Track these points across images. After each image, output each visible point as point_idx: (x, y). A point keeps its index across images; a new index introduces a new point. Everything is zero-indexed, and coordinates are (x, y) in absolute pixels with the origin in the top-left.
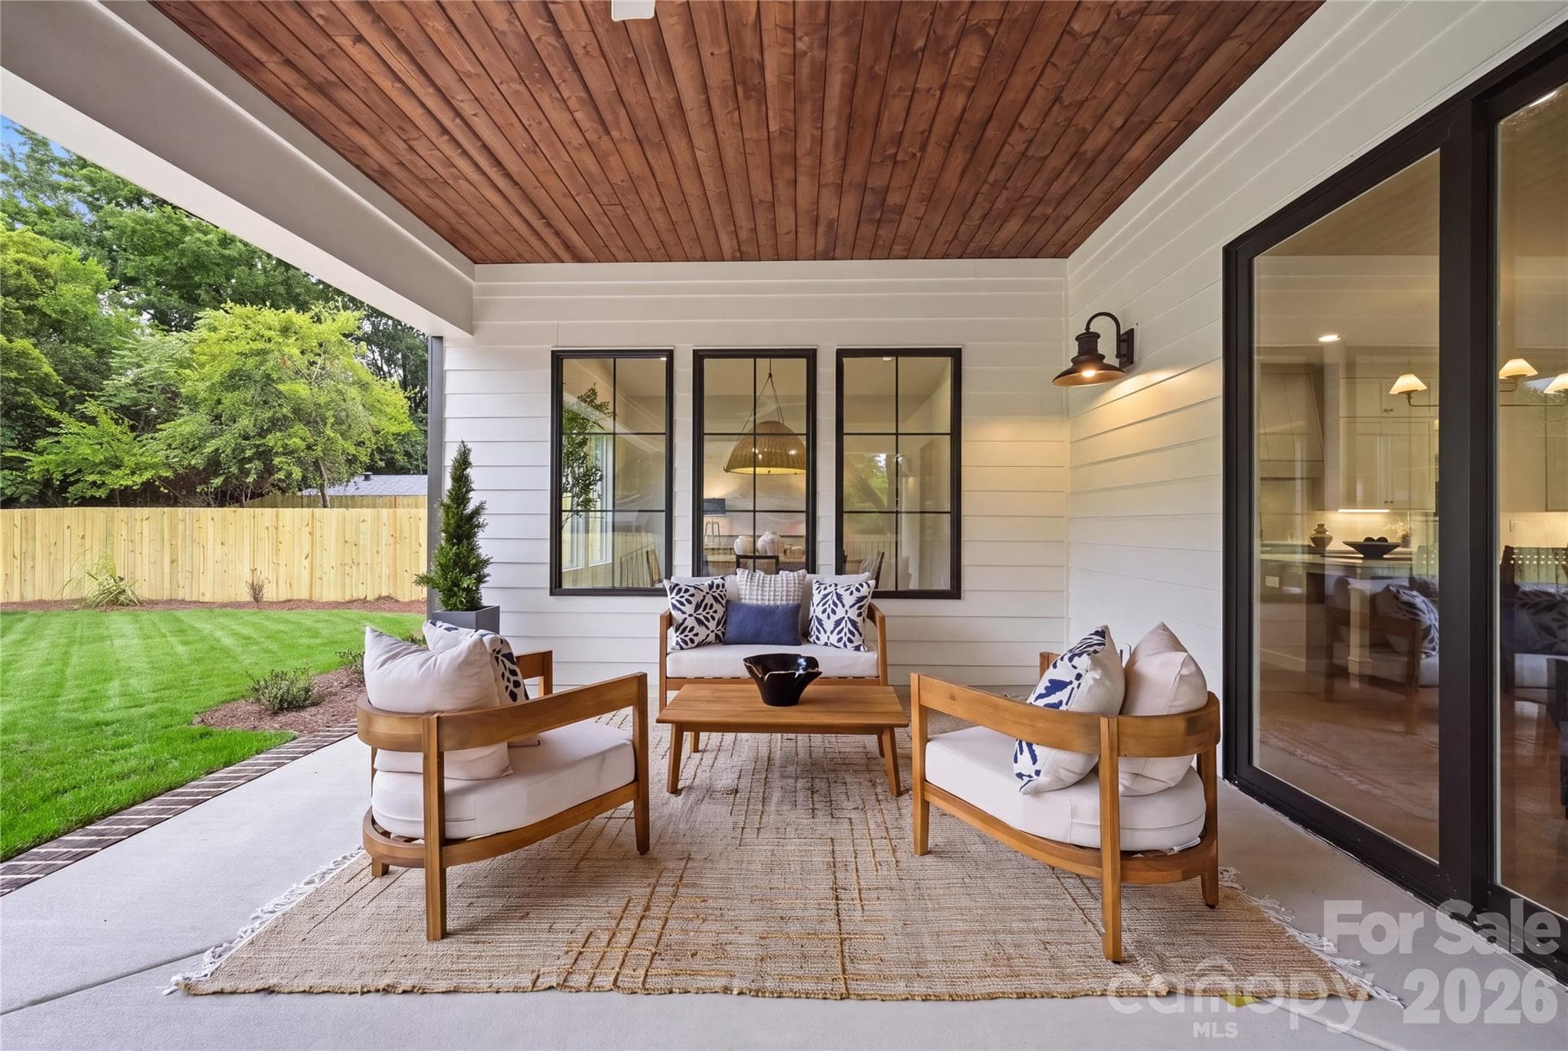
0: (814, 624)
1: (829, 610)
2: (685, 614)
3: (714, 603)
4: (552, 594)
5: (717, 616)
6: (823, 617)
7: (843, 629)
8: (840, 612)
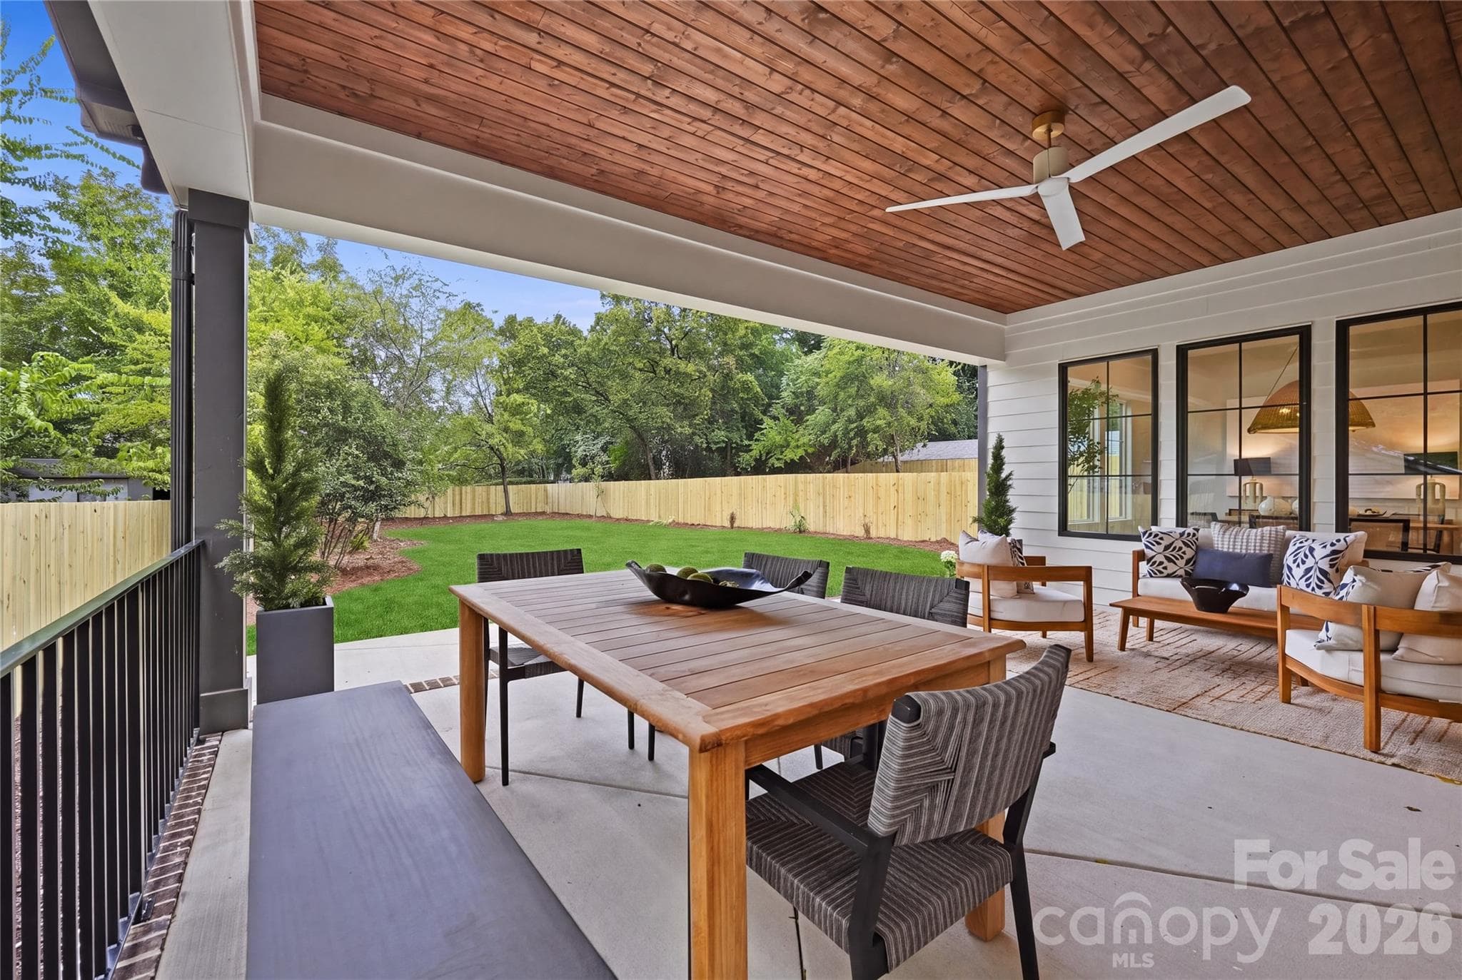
0: (1286, 571)
1: (1299, 561)
2: (1156, 552)
3: (1183, 546)
4: (1060, 534)
5: (1186, 557)
6: (1294, 566)
7: (1311, 576)
8: (1310, 562)
